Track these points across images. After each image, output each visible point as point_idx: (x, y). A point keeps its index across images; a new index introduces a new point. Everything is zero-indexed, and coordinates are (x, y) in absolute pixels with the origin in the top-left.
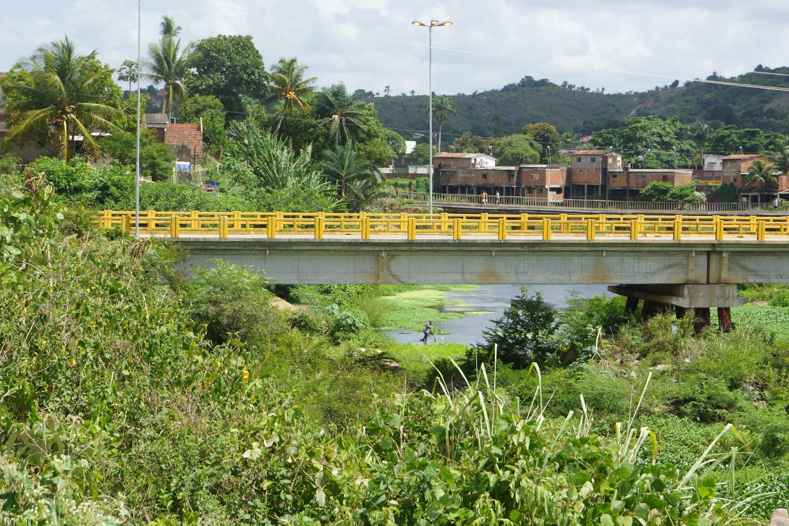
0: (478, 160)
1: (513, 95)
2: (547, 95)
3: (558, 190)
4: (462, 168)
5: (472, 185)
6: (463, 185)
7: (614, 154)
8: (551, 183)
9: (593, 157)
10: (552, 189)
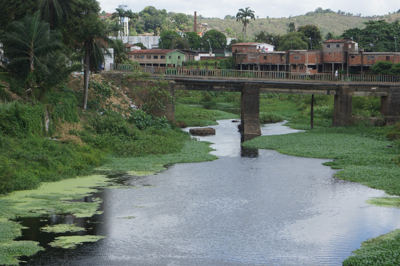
0: (261, 47)
1: (310, 18)
2: (330, 17)
3: (314, 67)
4: (251, 53)
5: (257, 63)
6: (252, 63)
7: (353, 42)
8: (309, 62)
9: (338, 44)
10: (309, 66)
